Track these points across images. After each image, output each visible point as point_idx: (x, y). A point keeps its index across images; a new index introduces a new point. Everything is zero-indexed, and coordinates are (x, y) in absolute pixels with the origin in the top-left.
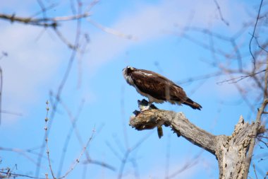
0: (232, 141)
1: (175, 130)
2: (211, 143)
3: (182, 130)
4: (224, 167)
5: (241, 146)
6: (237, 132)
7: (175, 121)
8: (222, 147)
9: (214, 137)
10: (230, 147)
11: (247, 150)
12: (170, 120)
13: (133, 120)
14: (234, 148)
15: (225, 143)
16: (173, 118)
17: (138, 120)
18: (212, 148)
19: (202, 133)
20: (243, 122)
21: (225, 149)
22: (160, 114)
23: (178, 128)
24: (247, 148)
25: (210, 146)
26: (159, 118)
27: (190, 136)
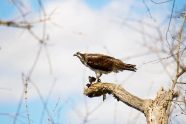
0: (155, 103)
1: (115, 96)
2: (141, 105)
3: (120, 96)
4: (150, 121)
5: (162, 107)
6: (159, 97)
7: (115, 90)
8: (149, 108)
9: (143, 101)
10: (154, 108)
11: (166, 109)
12: (112, 89)
13: (86, 90)
14: (157, 108)
15: (150, 105)
16: (114, 88)
17: (90, 90)
18: (142, 108)
19: (134, 98)
20: (163, 90)
21: (151, 109)
22: (105, 86)
23: (117, 95)
24: (166, 107)
25: (140, 107)
26: (104, 89)
27: (127, 100)
